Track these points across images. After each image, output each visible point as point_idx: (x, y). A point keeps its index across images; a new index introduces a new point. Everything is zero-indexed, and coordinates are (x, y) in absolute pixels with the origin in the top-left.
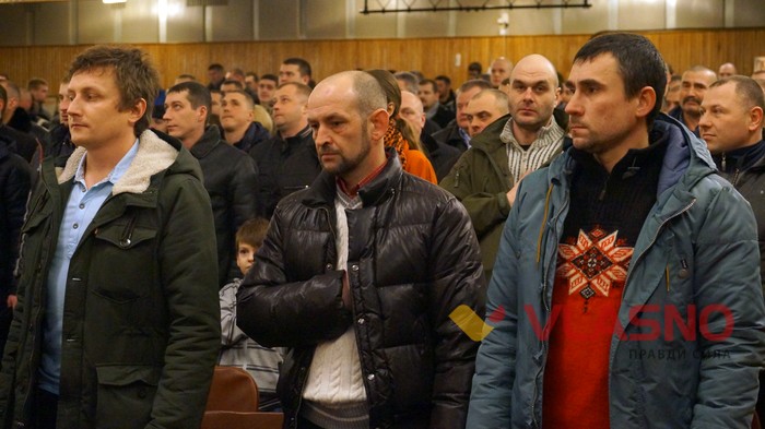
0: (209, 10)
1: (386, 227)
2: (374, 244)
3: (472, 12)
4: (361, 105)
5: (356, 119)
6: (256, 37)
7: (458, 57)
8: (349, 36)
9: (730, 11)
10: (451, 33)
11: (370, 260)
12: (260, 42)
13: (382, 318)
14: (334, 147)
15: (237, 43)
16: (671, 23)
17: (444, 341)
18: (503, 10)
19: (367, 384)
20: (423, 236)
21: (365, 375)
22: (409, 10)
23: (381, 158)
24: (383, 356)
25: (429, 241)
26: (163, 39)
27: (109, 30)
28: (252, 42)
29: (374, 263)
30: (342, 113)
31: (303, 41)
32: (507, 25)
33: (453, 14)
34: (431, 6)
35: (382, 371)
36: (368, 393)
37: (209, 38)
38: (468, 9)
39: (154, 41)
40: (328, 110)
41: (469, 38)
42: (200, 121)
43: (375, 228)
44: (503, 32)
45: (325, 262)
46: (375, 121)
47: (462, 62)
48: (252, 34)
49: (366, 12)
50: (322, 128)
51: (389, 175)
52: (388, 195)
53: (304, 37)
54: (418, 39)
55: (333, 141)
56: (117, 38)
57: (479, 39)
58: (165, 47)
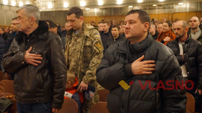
0: (104, 11)
1: (189, 47)
2: (188, 50)
3: (152, 10)
4: (184, 27)
5: (183, 29)
6: (112, 14)
9: (199, 8)
11: (187, 53)
13: (190, 63)
14: (178, 33)
16: (188, 11)
17: (200, 67)
19: (187, 74)
20: (196, 49)
21: (187, 73)
23: (186, 36)
24: (190, 69)
25: (197, 50)
26: (96, 15)
28: (112, 16)
29: (188, 54)
30: (180, 28)
33: (147, 10)
34: (144, 9)
35: (190, 72)
36: (188, 76)
37: (104, 15)
38: (151, 9)
39: (93, 16)
40: (178, 27)
43: (187, 48)
44: (157, 13)
45: (178, 53)
46: (186, 29)
50: (176, 30)
51: (189, 38)
52: (189, 42)
53: (120, 15)
55: (178, 32)
56: (88, 15)
57: (152, 14)
58: (96, 17)
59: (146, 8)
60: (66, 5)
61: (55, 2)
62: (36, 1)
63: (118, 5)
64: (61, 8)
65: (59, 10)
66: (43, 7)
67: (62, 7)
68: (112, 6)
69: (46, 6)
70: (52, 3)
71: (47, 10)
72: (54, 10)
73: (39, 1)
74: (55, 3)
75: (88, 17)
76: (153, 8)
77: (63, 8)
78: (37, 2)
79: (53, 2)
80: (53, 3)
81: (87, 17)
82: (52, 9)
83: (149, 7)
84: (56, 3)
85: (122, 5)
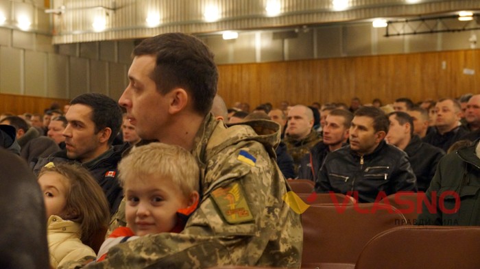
0: (286, 42)
3: (456, 33)
6: (316, 56)
7: (444, 64)
8: (374, 53)
10: (439, 49)
12: (318, 59)
15: (303, 61)
18: (472, 32)
22: (415, 33)
26: (258, 60)
27: (226, 56)
28: (313, 60)
31: (345, 58)
32: (475, 42)
33: (440, 35)
34: (429, 30)
37: (286, 58)
38: (454, 31)
39: (253, 61)
41: (451, 51)
42: (406, 133)
44: (473, 46)
47: (447, 66)
48: (313, 54)
49: (387, 35)
53: (344, 55)
54: (417, 53)
56: (231, 61)
57: (457, 51)
58: (259, 65)
59: (435, 30)
60: (154, 20)
61: (114, 9)
62: (53, 8)
63: (335, 13)
64: (137, 29)
65: (131, 35)
66: (75, 26)
67: (140, 24)
68: (316, 19)
69: (85, 23)
70: (107, 14)
71: (89, 38)
72: (111, 37)
73: (63, 8)
74: (115, 13)
75: (232, 65)
76: (460, 28)
77: (144, 29)
78: (56, 11)
79: (109, 9)
80: (111, 12)
81: (227, 65)
82: (106, 32)
83: (444, 24)
84: (119, 12)
85: (348, 12)
